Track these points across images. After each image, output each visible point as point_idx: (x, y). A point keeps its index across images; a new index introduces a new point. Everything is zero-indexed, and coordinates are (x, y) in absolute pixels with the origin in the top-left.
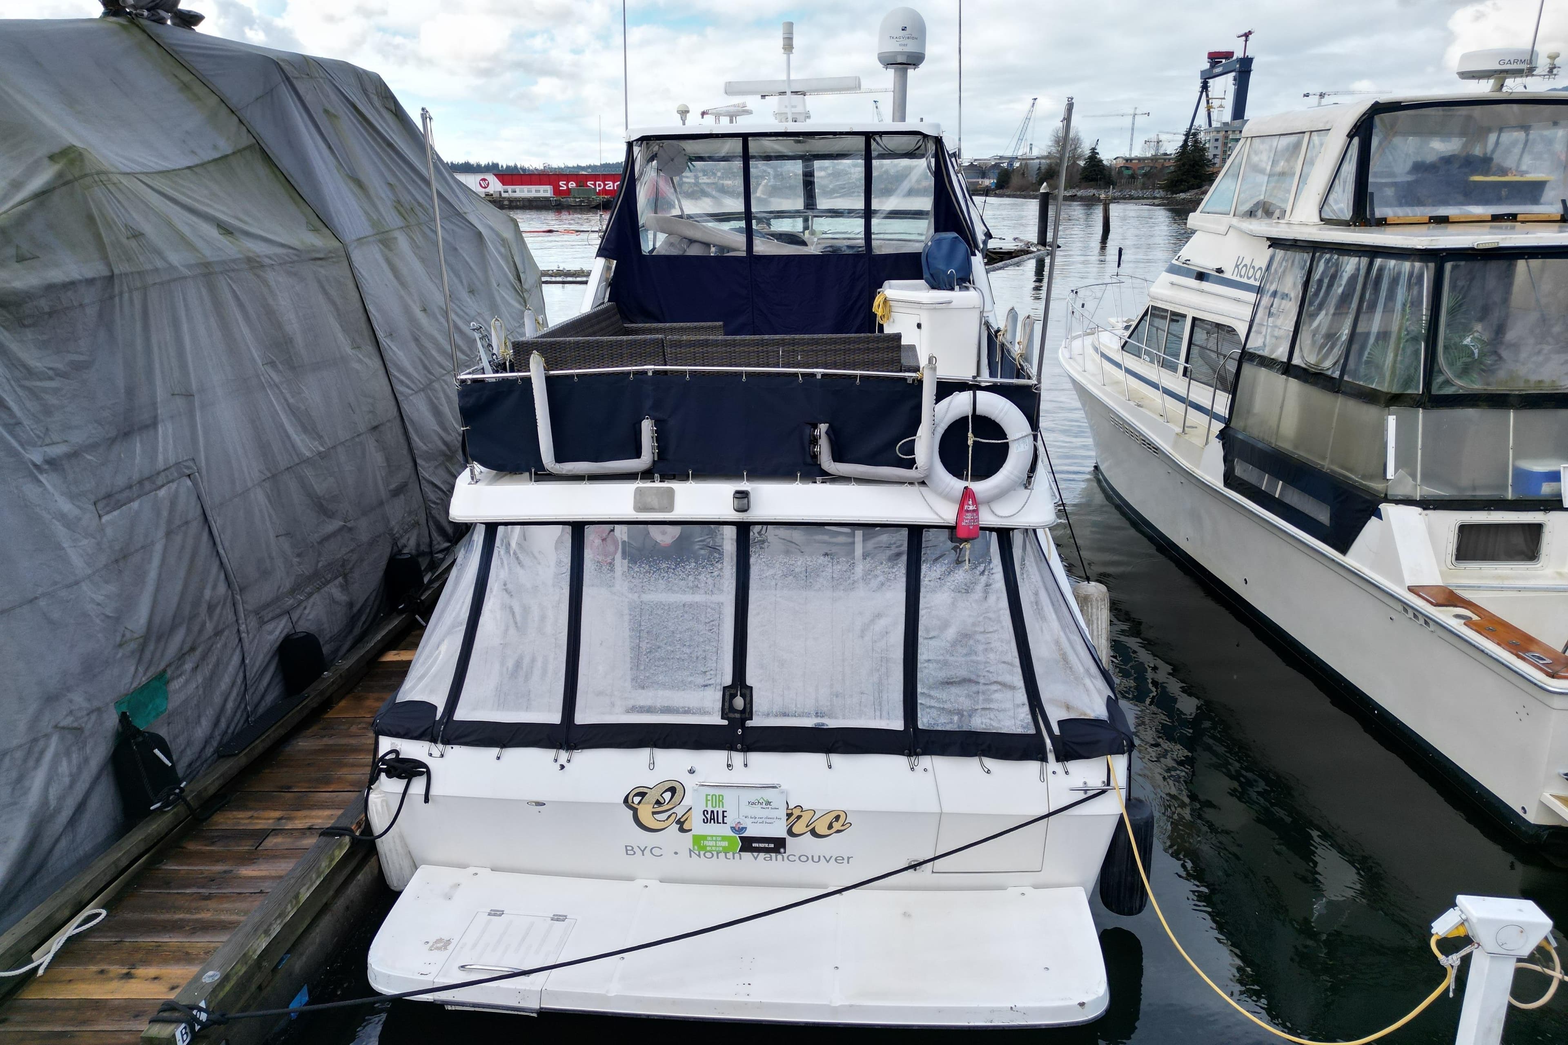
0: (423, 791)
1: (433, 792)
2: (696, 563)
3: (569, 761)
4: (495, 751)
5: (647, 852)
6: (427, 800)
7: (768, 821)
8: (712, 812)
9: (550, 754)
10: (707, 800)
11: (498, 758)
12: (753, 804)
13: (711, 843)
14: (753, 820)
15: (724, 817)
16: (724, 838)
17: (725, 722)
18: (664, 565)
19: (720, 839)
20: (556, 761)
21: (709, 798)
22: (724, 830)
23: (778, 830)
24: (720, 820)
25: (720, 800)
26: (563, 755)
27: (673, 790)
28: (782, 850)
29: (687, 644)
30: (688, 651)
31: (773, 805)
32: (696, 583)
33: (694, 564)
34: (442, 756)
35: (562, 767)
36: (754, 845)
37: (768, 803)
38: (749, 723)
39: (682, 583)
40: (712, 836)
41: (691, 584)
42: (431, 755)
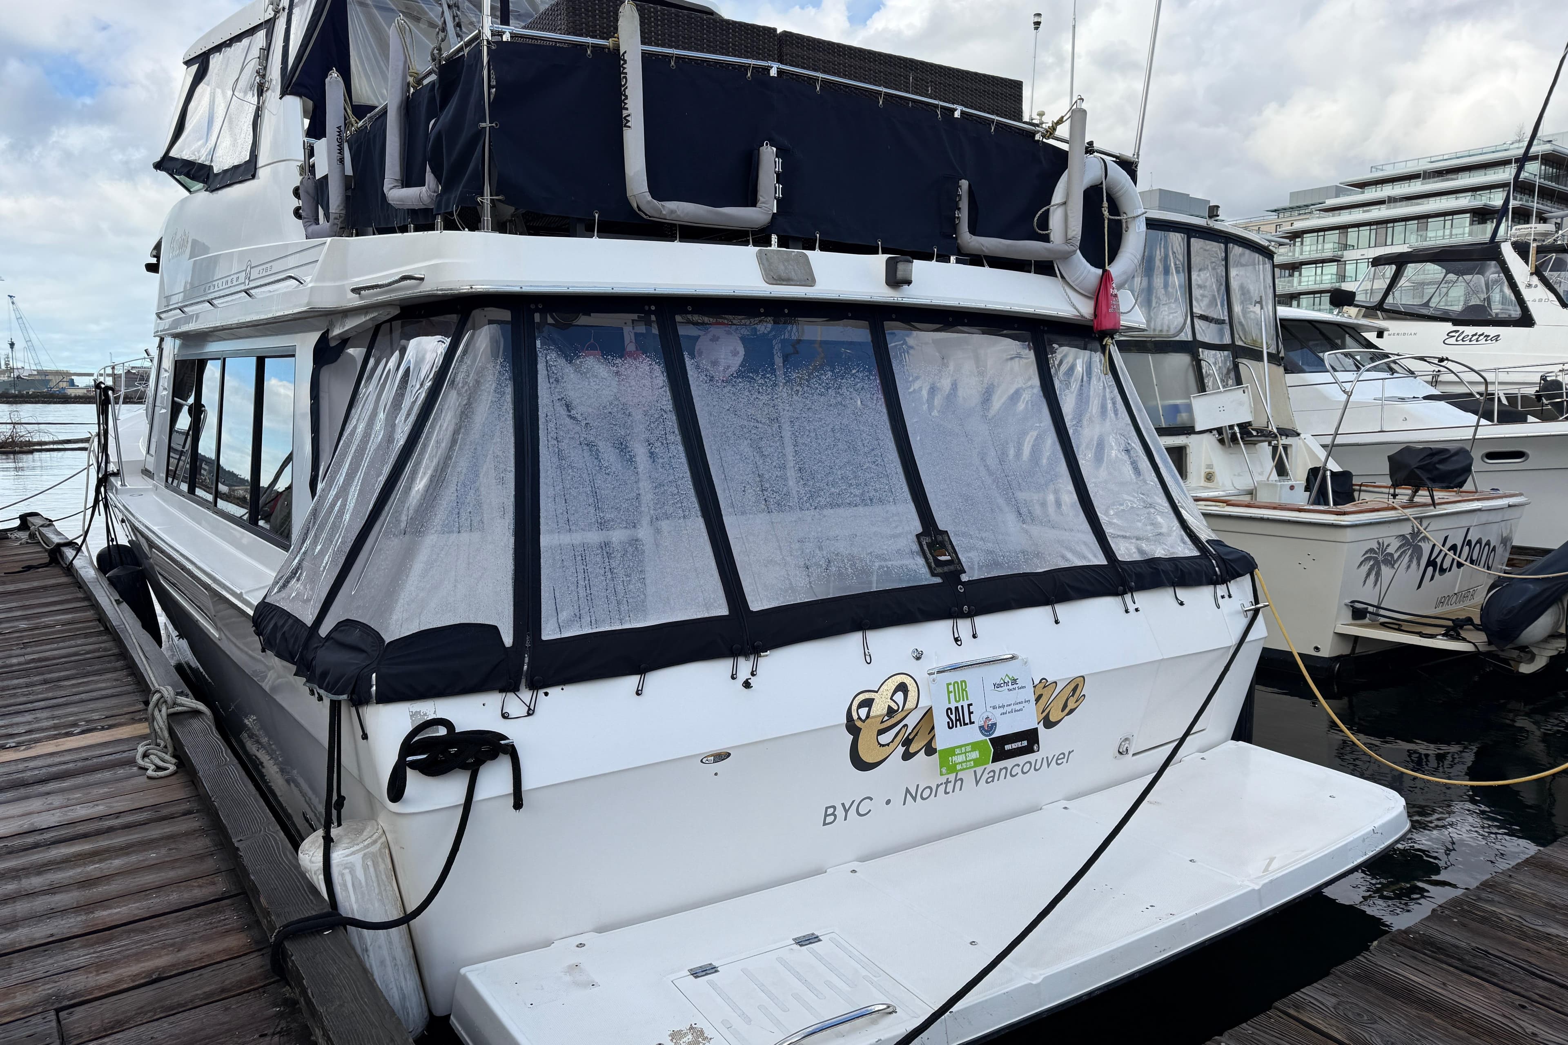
0: (508, 788)
1: (526, 785)
2: (832, 371)
3: (753, 674)
4: (633, 681)
5: (852, 812)
6: (518, 804)
7: (1016, 708)
8: (957, 708)
9: (721, 668)
10: (949, 692)
11: (638, 693)
12: (999, 686)
13: (961, 758)
14: (1002, 710)
15: (970, 713)
16: (975, 746)
17: (938, 580)
18: (795, 375)
19: (969, 748)
20: (733, 677)
21: (951, 688)
22: (971, 734)
23: (1028, 720)
24: (967, 721)
25: (961, 688)
26: (744, 666)
27: (902, 688)
28: (1035, 747)
29: (854, 482)
30: (857, 492)
31: (1020, 683)
32: (839, 399)
33: (830, 373)
34: (530, 713)
35: (747, 685)
36: (1008, 747)
37: (1014, 681)
38: (964, 578)
39: (822, 399)
40: (961, 746)
41: (833, 401)
42: (505, 716)
